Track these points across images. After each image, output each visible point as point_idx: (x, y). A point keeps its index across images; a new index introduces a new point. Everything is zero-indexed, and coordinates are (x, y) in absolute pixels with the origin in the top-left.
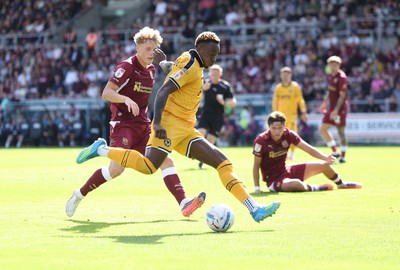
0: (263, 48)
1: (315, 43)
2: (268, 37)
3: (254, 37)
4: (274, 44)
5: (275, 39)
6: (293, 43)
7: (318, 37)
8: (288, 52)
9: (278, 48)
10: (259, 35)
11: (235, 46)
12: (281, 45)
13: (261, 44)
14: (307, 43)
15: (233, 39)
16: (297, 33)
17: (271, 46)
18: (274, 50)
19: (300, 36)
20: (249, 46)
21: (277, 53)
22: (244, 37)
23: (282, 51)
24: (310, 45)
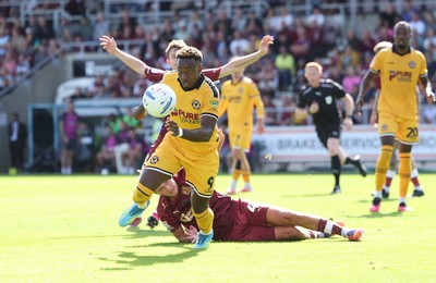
0: (185, 29)
1: (259, 23)
2: (191, 14)
3: (171, 13)
4: (200, 24)
5: (201, 17)
6: (228, 22)
7: (265, 15)
8: (220, 35)
9: (206, 30)
10: (178, 10)
11: (142, 27)
12: (210, 27)
13: (182, 23)
14: (248, 21)
15: (141, 16)
16: (233, 7)
17: (196, 26)
18: (200, 33)
19: (238, 12)
20: (163, 27)
21: (205, 37)
22: (156, 13)
23: (212, 35)
24: (252, 26)
